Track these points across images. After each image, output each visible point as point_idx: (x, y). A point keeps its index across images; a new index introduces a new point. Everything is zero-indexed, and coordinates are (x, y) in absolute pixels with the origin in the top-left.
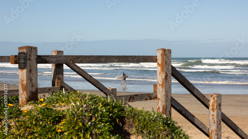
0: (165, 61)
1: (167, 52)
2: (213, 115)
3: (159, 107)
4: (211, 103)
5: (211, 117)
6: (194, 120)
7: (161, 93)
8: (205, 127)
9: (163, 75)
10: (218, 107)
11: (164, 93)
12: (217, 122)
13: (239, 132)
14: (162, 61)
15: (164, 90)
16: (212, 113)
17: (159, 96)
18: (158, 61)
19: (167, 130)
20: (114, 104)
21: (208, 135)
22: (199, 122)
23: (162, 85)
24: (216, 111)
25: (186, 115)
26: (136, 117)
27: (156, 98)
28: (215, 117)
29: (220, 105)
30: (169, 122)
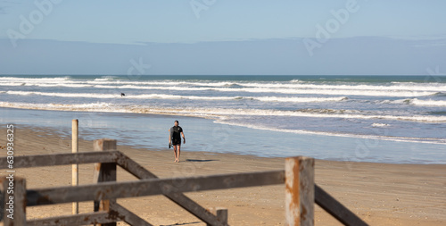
0: (301, 184)
1: (304, 164)
9: (297, 211)
14: (295, 182)
18: (287, 182)
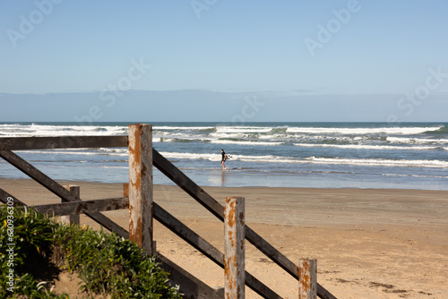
0: (142, 145)
1: (144, 129)
2: (230, 233)
3: (132, 222)
4: (227, 213)
5: (227, 236)
6: (197, 241)
7: (135, 198)
8: (217, 252)
9: (139, 168)
10: (239, 219)
11: (139, 198)
12: (237, 243)
13: (280, 259)
14: (136, 144)
15: (140, 193)
16: (228, 228)
17: (131, 203)
18: (130, 144)
19: (122, 263)
20: (32, 222)
21: (223, 266)
22: (206, 244)
23: (136, 185)
24: (234, 226)
25: (183, 233)
26: (70, 242)
27: (127, 205)
28: (234, 235)
29: (242, 216)
30: (129, 249)
